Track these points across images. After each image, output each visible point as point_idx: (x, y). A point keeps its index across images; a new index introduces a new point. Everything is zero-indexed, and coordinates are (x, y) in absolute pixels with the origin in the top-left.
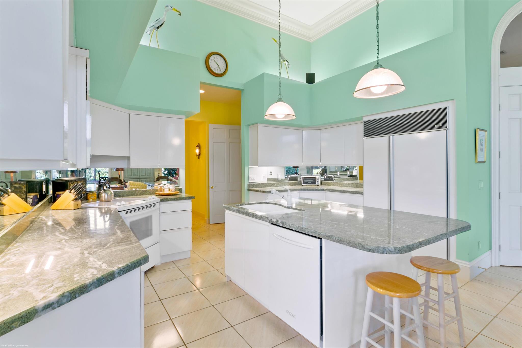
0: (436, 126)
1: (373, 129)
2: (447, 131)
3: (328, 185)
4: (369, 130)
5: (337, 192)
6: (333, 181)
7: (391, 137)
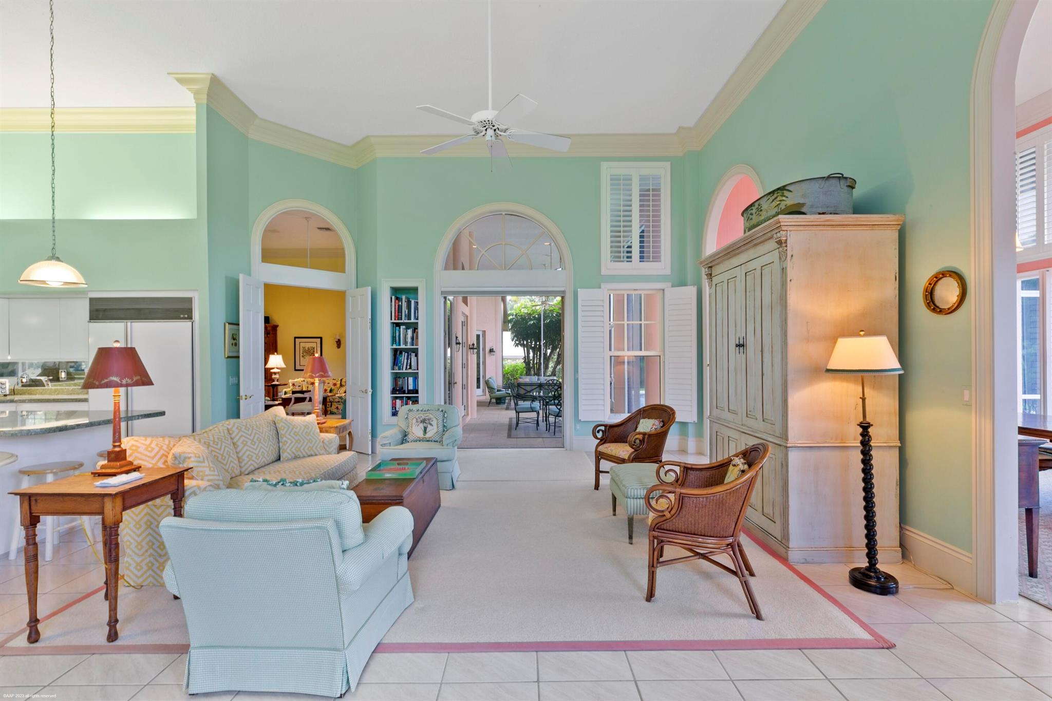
0: (182, 316)
1: (105, 310)
2: (192, 323)
3: (31, 394)
4: (97, 310)
5: (41, 402)
6: (44, 386)
7: (129, 324)
